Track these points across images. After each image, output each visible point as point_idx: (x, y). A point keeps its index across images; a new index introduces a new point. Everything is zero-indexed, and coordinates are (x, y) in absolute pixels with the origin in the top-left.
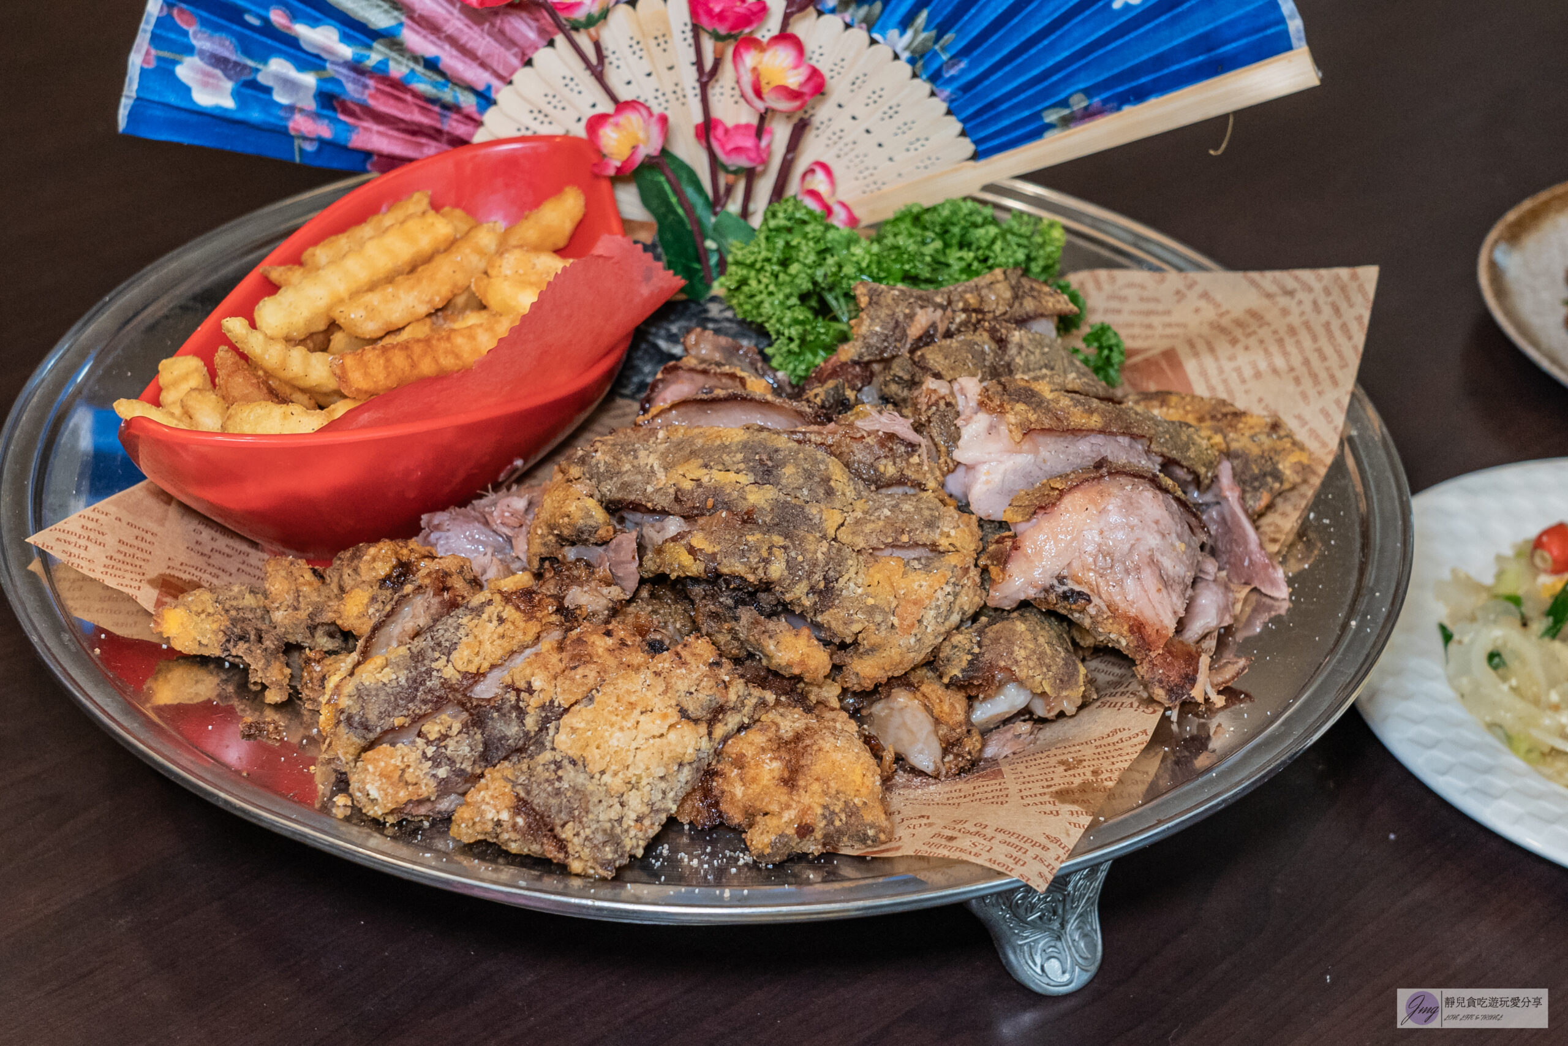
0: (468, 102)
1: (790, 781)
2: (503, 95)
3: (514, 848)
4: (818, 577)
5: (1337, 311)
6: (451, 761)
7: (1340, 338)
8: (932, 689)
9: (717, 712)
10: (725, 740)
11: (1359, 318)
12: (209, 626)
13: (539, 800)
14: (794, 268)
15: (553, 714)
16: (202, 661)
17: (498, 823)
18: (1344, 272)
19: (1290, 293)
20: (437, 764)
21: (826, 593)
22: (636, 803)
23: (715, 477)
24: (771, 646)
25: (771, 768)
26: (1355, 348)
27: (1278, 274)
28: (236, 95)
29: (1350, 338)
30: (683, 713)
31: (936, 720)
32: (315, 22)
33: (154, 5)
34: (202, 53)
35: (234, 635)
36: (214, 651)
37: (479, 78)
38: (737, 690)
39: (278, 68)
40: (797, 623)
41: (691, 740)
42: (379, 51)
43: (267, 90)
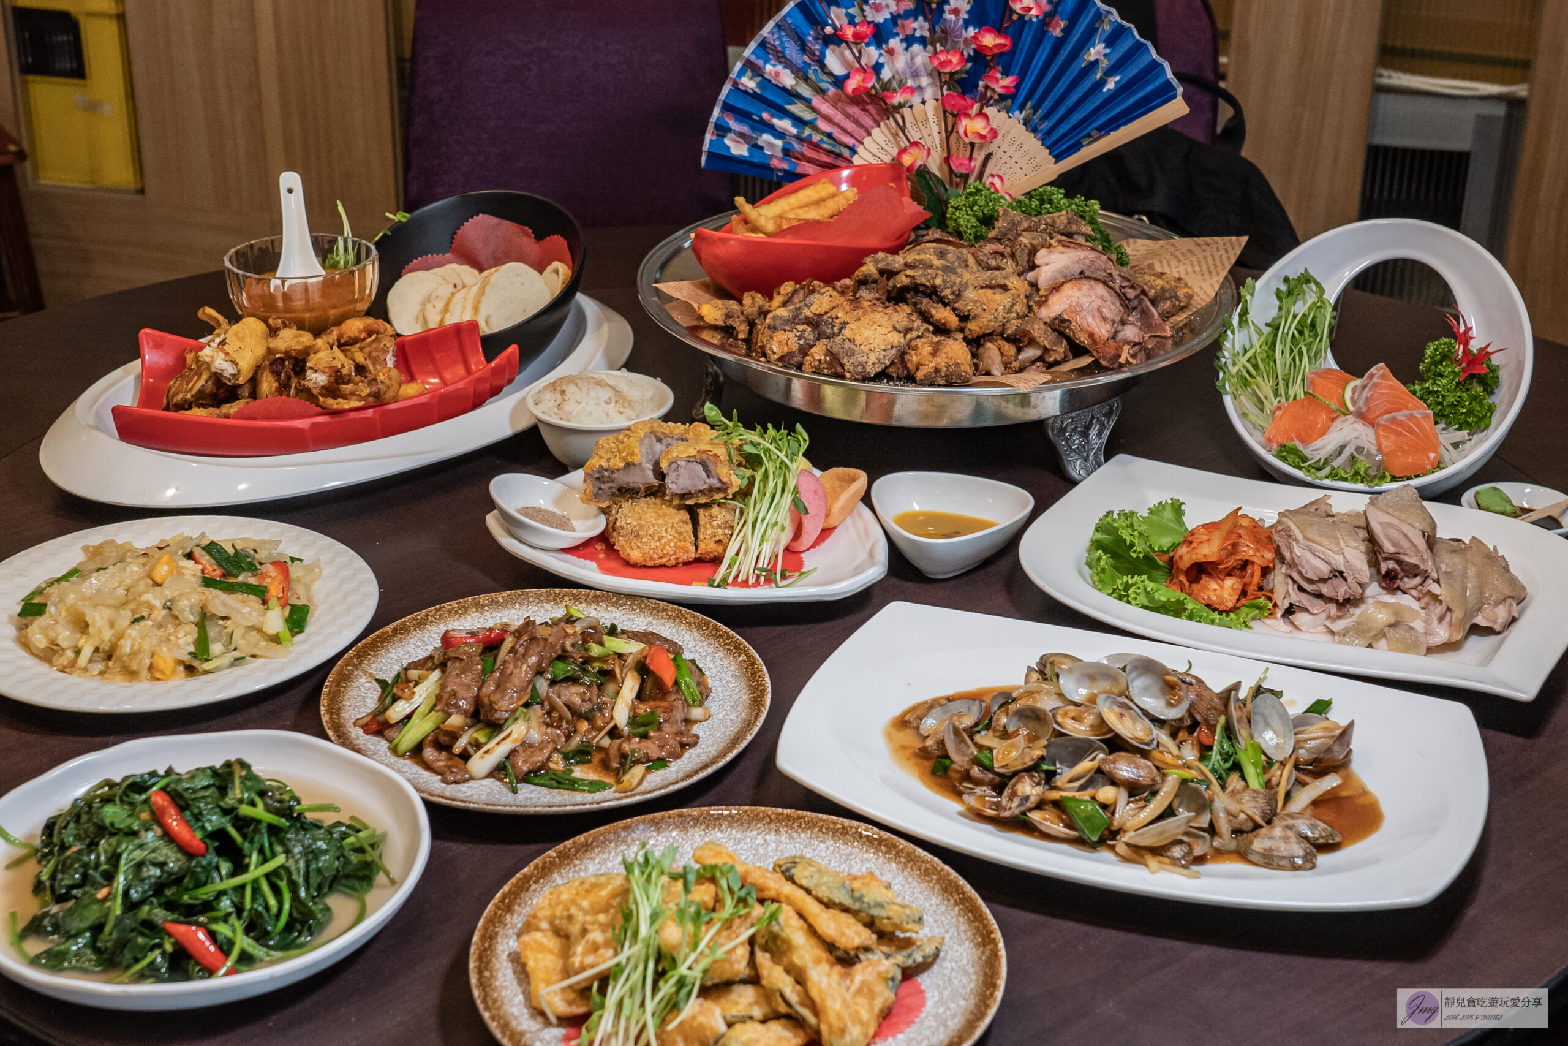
0: (846, 152)
1: (934, 354)
2: (860, 149)
3: (826, 371)
4: (955, 288)
6: (806, 339)
8: (1001, 342)
9: (908, 330)
10: (911, 341)
12: (719, 313)
13: (835, 350)
14: (976, 208)
15: (844, 325)
16: (715, 328)
17: (820, 361)
20: (800, 339)
21: (958, 295)
22: (873, 358)
23: (922, 256)
24: (933, 312)
25: (927, 350)
28: (749, 150)
31: (1002, 354)
32: (781, 118)
33: (716, 112)
34: (735, 132)
35: (728, 316)
36: (721, 323)
37: (850, 141)
38: (918, 323)
39: (766, 138)
40: (945, 305)
41: (897, 339)
42: (807, 132)
43: (762, 148)
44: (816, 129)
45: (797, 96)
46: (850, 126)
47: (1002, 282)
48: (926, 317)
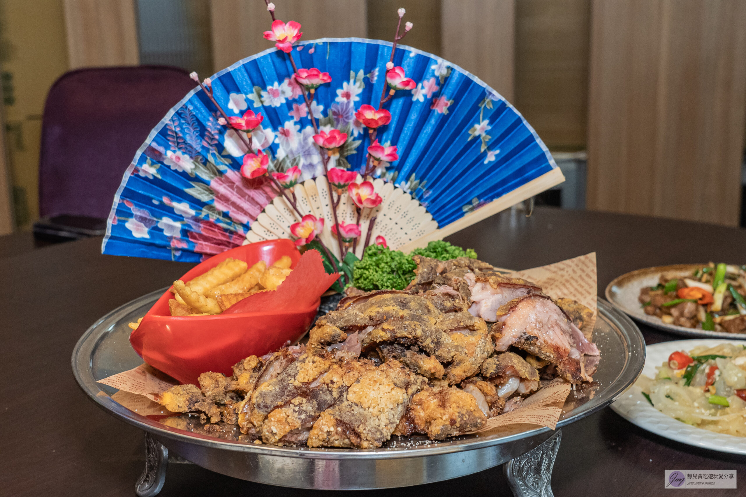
0: (240, 230)
1: (443, 405)
2: (254, 225)
3: (336, 443)
4: (434, 337)
5: (583, 271)
6: (305, 412)
7: (587, 279)
8: (480, 382)
9: (407, 385)
10: (413, 395)
11: (593, 271)
12: (182, 399)
13: (346, 418)
14: (383, 265)
15: (344, 389)
16: (181, 415)
17: (329, 433)
18: (582, 258)
19: (563, 269)
20: (300, 414)
21: (438, 343)
22: (384, 421)
23: (385, 309)
24: (421, 363)
25: (434, 402)
26: (594, 281)
27: (556, 264)
28: (150, 233)
29: (591, 278)
30: (395, 385)
31: (485, 395)
32: (180, 201)
33: (117, 199)
34: (136, 216)
35: (192, 401)
36: (185, 409)
37: (245, 219)
38: (413, 377)
39: (166, 220)
40: (428, 355)
41: (400, 395)
42: (205, 211)
43: (162, 230)
44: (212, 208)
45: (197, 179)
46: (245, 205)
47: (469, 323)
48: (417, 371)
